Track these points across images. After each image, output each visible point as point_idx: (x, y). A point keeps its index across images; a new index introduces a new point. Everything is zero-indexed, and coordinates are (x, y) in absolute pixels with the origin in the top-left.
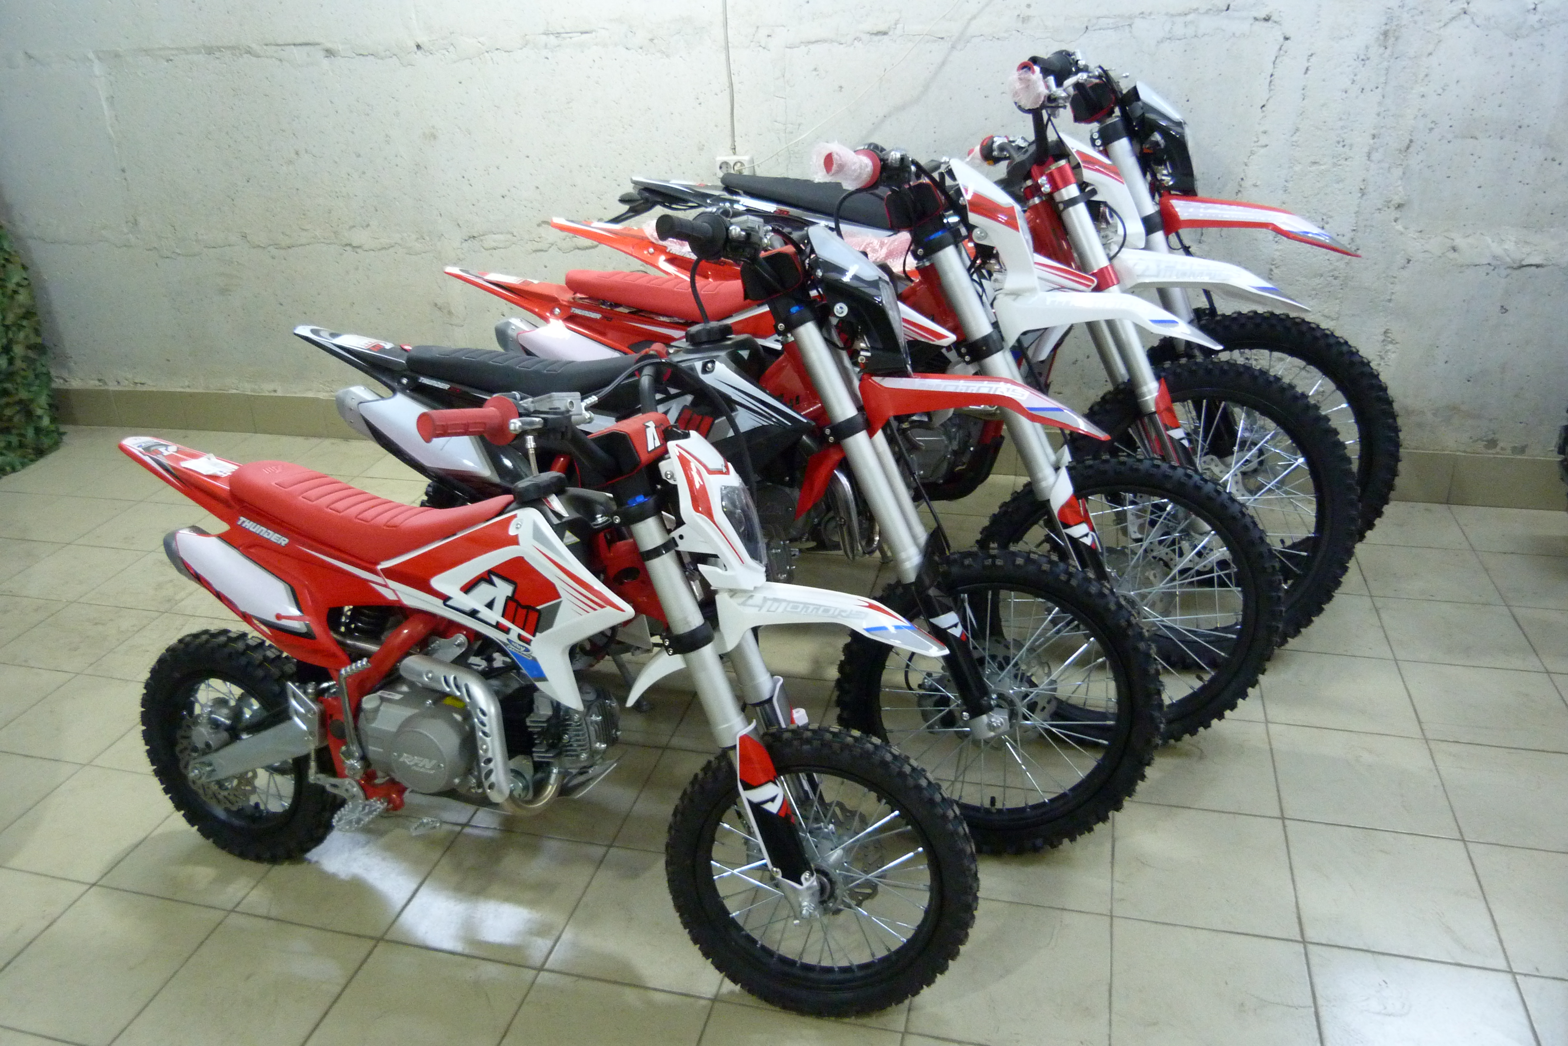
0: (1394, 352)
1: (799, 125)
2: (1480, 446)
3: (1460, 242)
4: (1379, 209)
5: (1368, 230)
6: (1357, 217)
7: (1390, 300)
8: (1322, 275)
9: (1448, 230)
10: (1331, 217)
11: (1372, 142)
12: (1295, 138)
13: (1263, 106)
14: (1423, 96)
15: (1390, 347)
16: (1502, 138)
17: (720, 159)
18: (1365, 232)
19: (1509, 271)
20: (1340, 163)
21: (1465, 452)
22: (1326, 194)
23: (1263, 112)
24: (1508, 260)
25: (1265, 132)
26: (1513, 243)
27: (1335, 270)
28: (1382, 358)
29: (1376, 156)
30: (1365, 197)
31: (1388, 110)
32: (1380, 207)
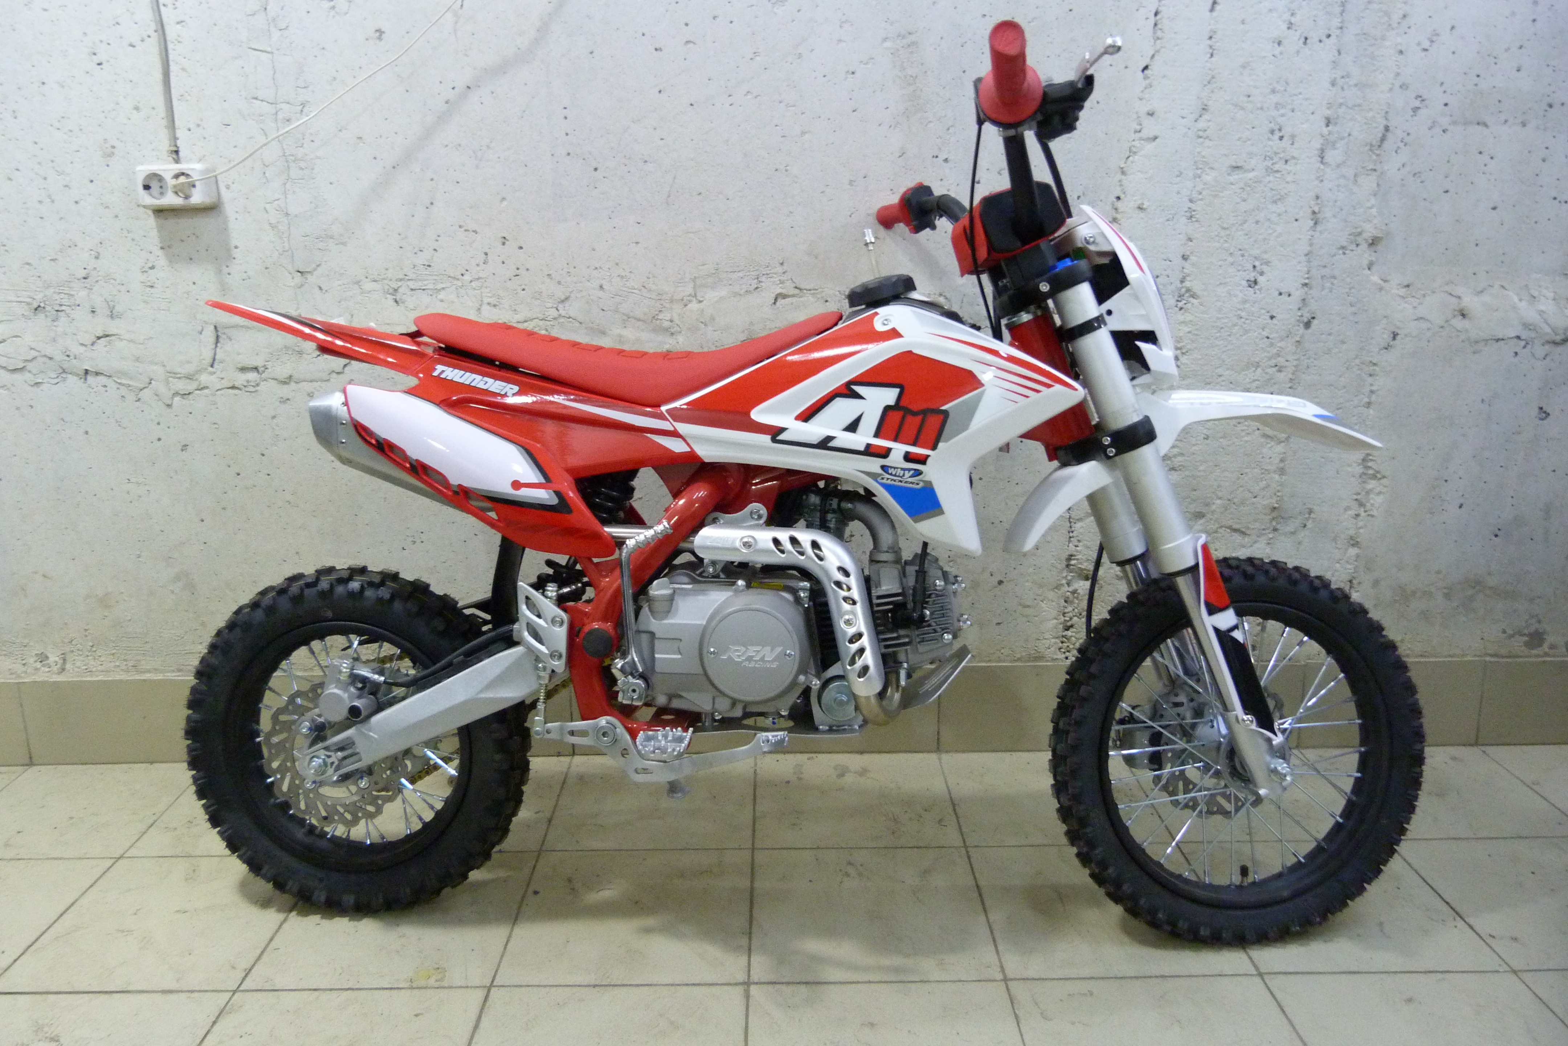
0: (1380, 493)
1: (303, 105)
2: (1518, 644)
3: (1469, 301)
4: (1343, 248)
5: (1328, 285)
6: (1309, 261)
7: (1369, 405)
8: (1257, 365)
9: (1450, 282)
10: (1267, 263)
11: (1325, 130)
12: (1201, 124)
13: (1146, 68)
14: (1401, 52)
15: (1372, 484)
16: (1524, 125)
17: (144, 169)
18: (1323, 288)
19: (1547, 347)
20: (1276, 167)
21: (1496, 655)
22: (1257, 222)
23: (1146, 78)
24: (1548, 330)
25: (1151, 114)
26: (1551, 302)
27: (1278, 355)
28: (1361, 504)
29: (1333, 156)
30: (1319, 228)
31: (1348, 76)
32: (1345, 244)
